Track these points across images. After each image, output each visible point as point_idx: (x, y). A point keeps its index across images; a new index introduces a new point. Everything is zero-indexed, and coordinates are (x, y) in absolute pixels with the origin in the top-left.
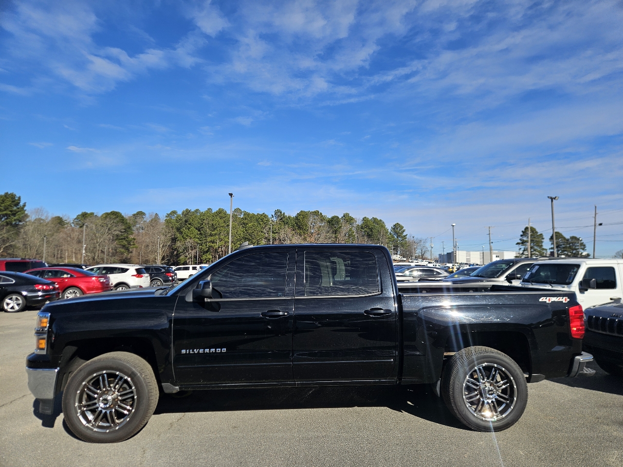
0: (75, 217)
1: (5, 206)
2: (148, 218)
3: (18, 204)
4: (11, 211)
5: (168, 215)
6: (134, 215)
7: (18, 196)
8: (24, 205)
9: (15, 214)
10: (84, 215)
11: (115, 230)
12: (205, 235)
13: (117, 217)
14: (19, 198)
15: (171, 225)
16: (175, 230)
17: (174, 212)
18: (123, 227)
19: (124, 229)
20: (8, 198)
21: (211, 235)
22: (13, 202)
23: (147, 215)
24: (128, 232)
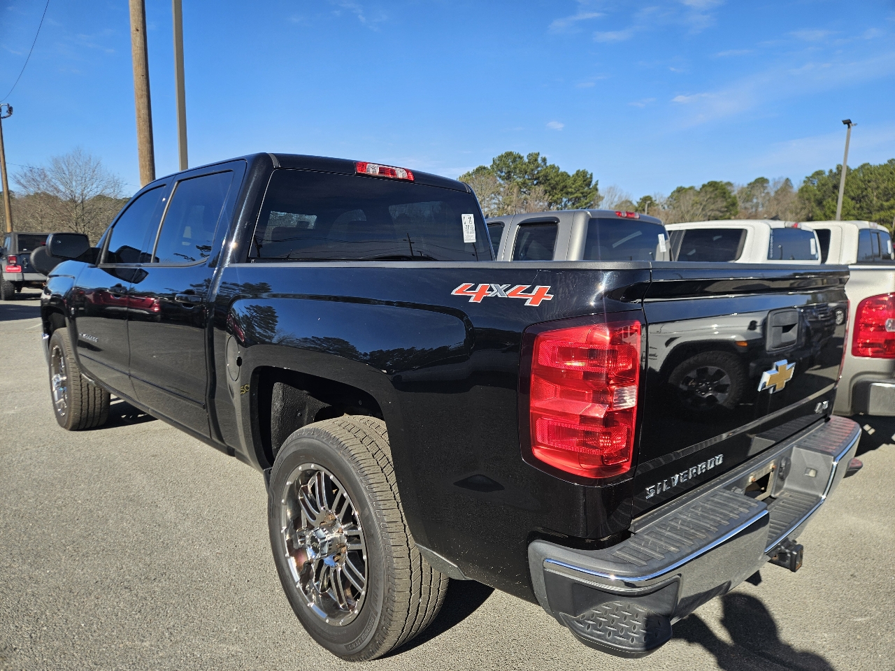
0: (670, 194)
1: (576, 187)
2: (771, 189)
3: (589, 185)
4: (582, 193)
5: (809, 179)
6: (750, 184)
7: (590, 173)
8: (596, 184)
9: (586, 196)
10: (680, 190)
11: (712, 210)
12: (868, 209)
13: (717, 189)
14: (591, 175)
15: (806, 196)
16: (814, 204)
17: (819, 173)
18: (725, 204)
19: (726, 207)
20: (579, 177)
21: (881, 208)
22: (584, 181)
23: (771, 183)
24: (731, 210)
